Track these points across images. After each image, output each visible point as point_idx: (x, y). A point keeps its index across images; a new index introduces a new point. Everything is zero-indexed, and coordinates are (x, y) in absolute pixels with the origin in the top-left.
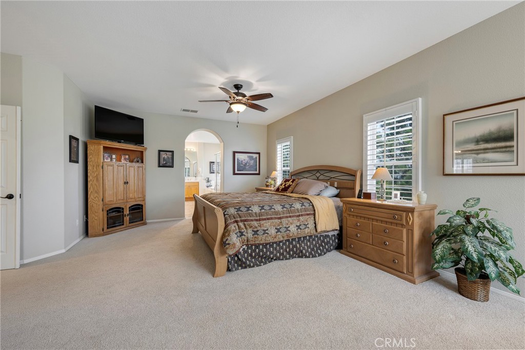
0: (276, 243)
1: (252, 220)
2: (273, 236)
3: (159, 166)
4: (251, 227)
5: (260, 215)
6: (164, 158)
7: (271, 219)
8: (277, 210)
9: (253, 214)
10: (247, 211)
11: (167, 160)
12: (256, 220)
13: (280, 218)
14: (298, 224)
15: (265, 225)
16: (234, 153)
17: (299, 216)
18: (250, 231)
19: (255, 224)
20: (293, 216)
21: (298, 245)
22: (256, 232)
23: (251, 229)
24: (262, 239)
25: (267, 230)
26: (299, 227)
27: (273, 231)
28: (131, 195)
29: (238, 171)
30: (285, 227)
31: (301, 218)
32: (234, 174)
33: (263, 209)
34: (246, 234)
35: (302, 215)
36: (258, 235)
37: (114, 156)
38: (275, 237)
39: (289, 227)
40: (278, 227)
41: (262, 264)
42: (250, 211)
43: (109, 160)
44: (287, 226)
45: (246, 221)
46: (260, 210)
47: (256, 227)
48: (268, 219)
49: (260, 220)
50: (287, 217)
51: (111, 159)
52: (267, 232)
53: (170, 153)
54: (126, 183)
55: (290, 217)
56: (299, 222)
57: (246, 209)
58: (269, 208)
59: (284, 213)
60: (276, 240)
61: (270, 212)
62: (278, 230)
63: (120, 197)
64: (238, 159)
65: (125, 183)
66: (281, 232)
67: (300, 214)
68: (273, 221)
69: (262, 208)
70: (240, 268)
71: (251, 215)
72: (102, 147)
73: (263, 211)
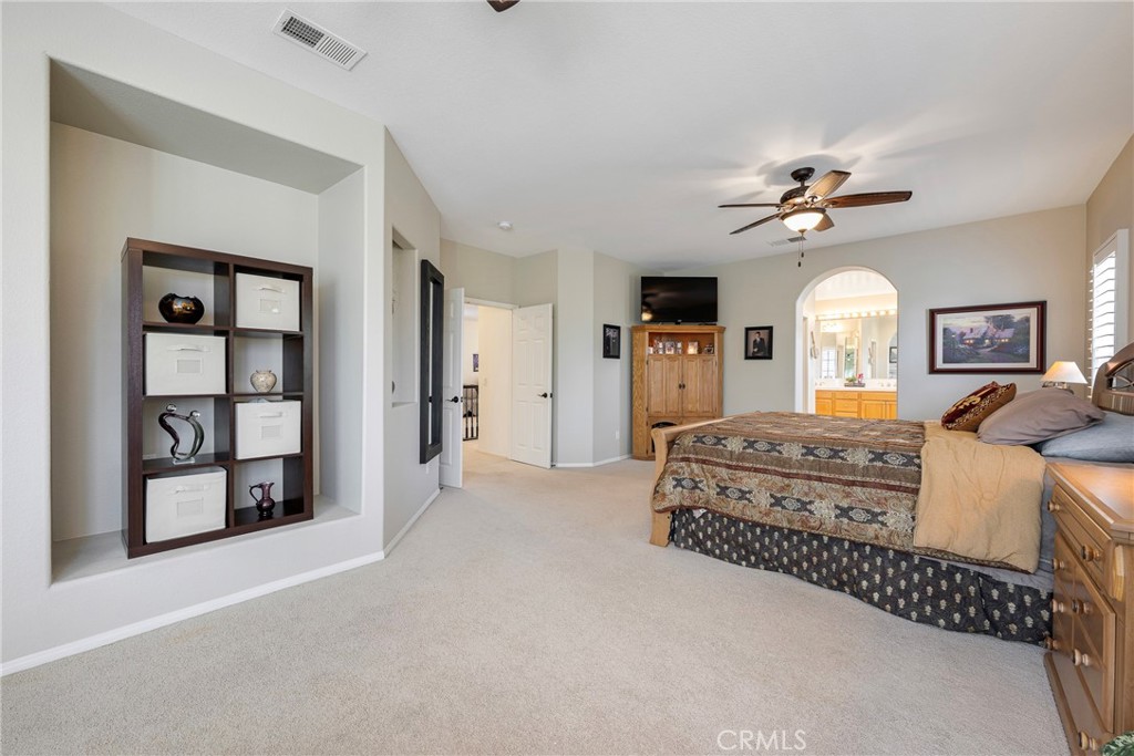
0: (762, 526)
1: (718, 464)
2: (762, 509)
3: (747, 358)
4: (714, 477)
5: (741, 457)
6: (755, 341)
7: (765, 471)
8: (785, 455)
9: (726, 453)
10: (715, 444)
11: (761, 346)
12: (729, 467)
13: (787, 476)
14: (845, 504)
15: (745, 481)
16: (933, 314)
17: (853, 483)
18: (713, 483)
19: (724, 472)
20: (829, 480)
21: (845, 560)
22: (723, 490)
23: (714, 481)
24: (734, 507)
25: (750, 492)
26: (844, 512)
27: (764, 500)
28: (690, 407)
29: (944, 362)
30: (798, 500)
31: (857, 490)
32: (933, 370)
33: (752, 447)
34: (706, 489)
35: (863, 484)
36: (727, 496)
37: (679, 345)
38: (767, 514)
39: (811, 502)
40: (779, 495)
41: (744, 563)
42: (721, 447)
43: (672, 352)
44: (804, 499)
45: (704, 462)
46: (744, 448)
47: (725, 480)
48: (756, 470)
49: (736, 468)
50: (809, 478)
51: (676, 348)
52: (748, 496)
53: (767, 331)
54: (682, 386)
55: (820, 479)
56: (849, 500)
57: (714, 440)
58: (766, 447)
59: (802, 466)
60: (768, 520)
61: (765, 458)
62: (778, 502)
63: (671, 408)
64: (945, 330)
65: (680, 386)
66: (784, 507)
67: (859, 479)
68: (769, 477)
69: (751, 444)
70: (698, 549)
71: (720, 454)
72: (647, 334)
73: (751, 451)
